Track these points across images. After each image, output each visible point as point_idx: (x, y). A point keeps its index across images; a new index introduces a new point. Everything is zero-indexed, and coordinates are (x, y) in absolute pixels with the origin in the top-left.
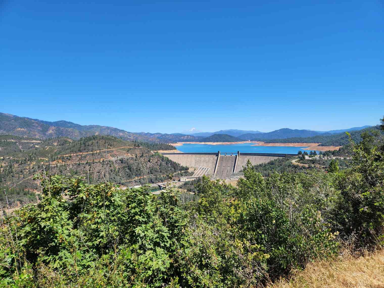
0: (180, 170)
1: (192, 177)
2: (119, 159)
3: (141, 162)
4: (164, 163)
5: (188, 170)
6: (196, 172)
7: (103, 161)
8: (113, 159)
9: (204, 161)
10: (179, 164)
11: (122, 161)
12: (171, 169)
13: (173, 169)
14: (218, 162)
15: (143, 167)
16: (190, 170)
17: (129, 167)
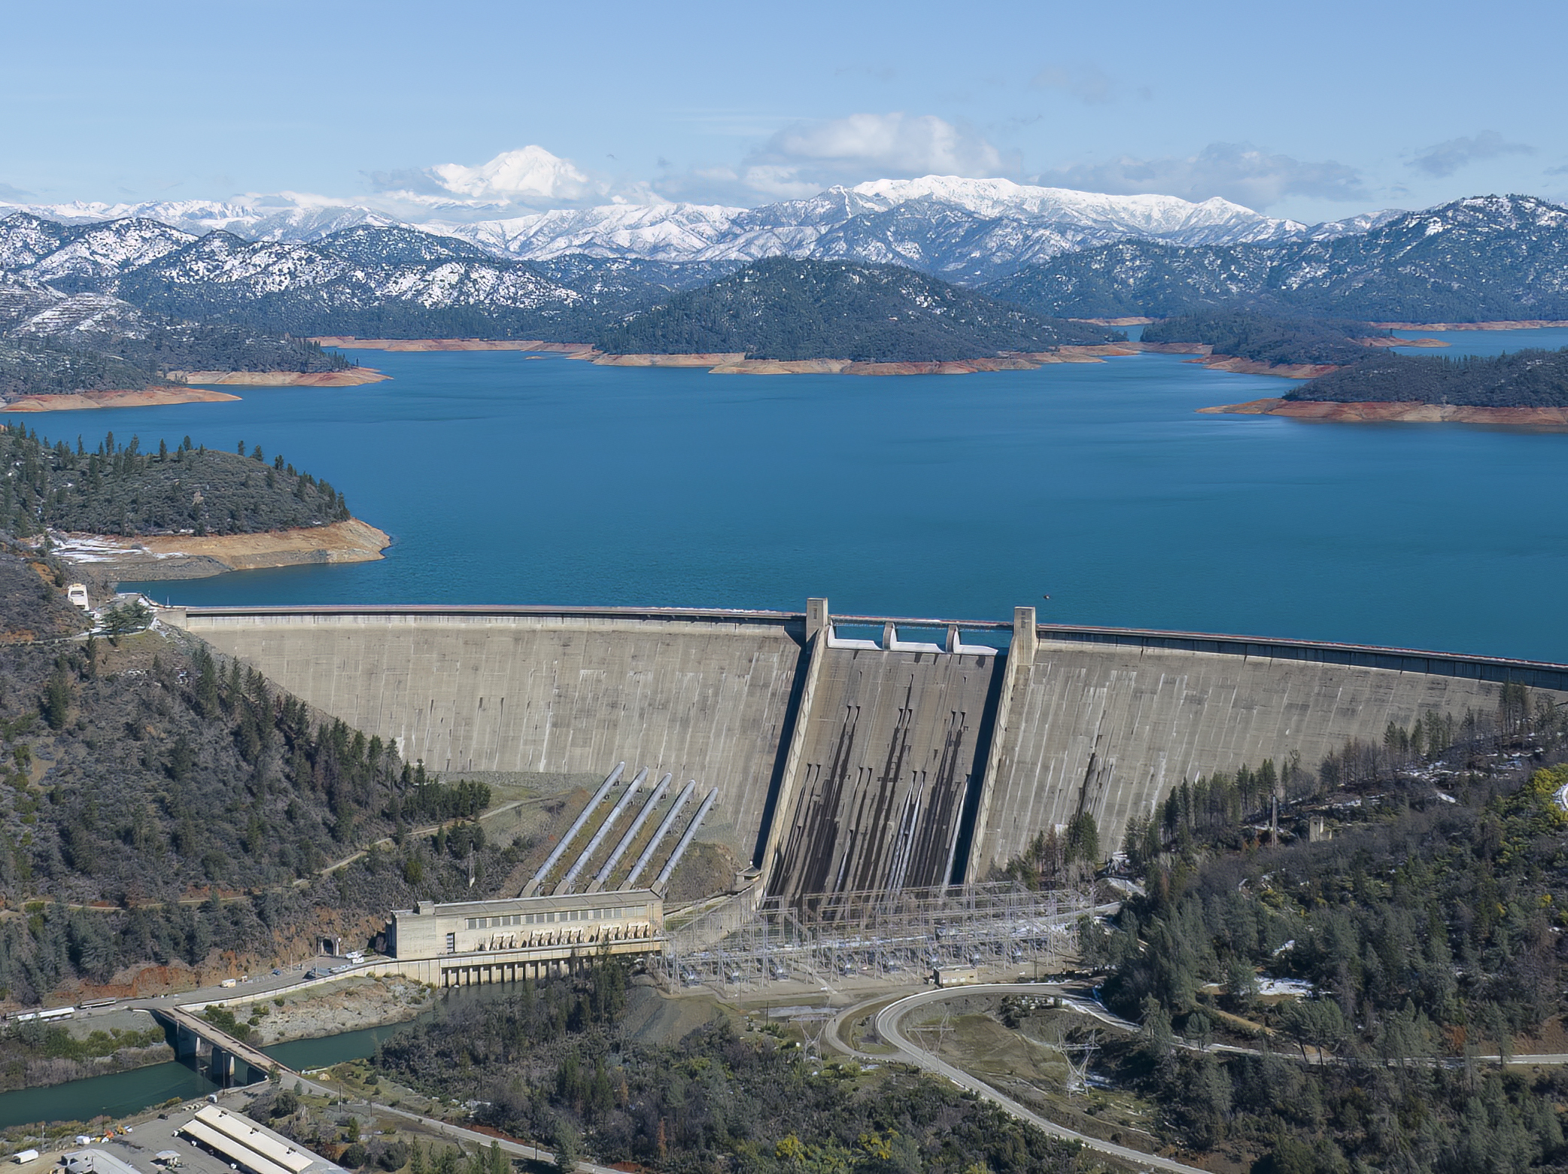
0: (387, 816)
5: (485, 816)
9: (657, 704)
10: (376, 743)
12: (290, 814)
14: (803, 725)
16: (503, 820)
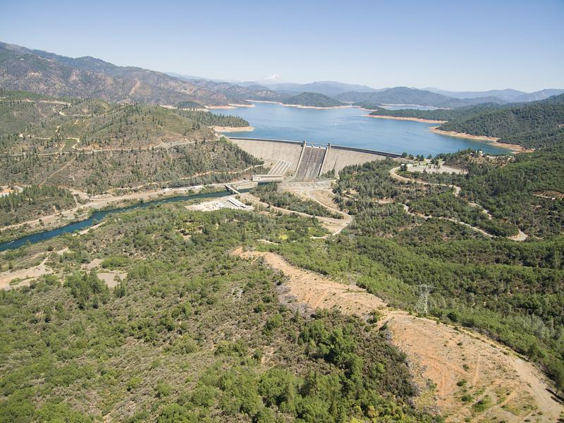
0: (253, 164)
1: (268, 175)
2: (173, 145)
3: (202, 151)
4: (232, 154)
6: (273, 167)
7: (153, 149)
8: (165, 145)
10: (251, 155)
11: (177, 149)
12: (241, 163)
13: (244, 163)
14: (302, 156)
15: (206, 159)
16: (265, 165)
17: (186, 158)
